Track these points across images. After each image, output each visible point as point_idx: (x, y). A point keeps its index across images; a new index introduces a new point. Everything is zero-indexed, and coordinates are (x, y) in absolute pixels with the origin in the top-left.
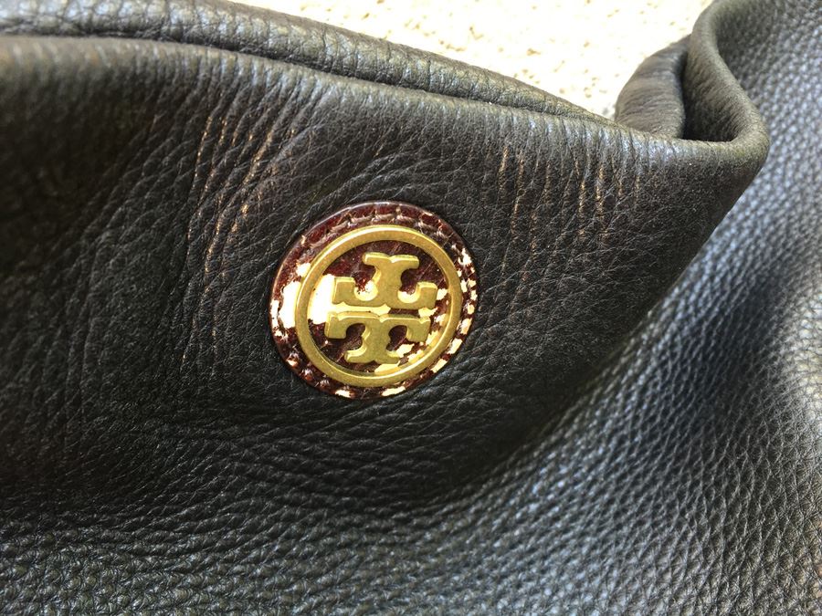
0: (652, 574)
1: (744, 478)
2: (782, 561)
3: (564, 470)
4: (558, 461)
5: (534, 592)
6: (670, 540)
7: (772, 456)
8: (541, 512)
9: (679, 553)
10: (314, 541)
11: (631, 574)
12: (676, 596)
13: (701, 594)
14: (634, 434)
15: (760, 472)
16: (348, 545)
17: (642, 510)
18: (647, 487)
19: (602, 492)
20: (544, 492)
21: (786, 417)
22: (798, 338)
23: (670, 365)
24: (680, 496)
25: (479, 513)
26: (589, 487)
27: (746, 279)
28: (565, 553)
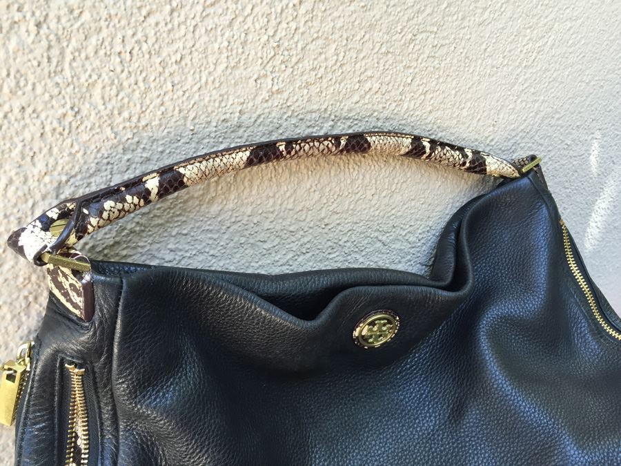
0: (439, 386)
1: (464, 362)
2: (470, 385)
3: (417, 355)
4: (415, 353)
5: (408, 390)
6: (444, 377)
7: (471, 358)
8: (410, 368)
9: (446, 381)
10: (354, 378)
11: (434, 386)
12: (445, 392)
13: (451, 391)
14: (437, 345)
15: (467, 362)
16: (361, 379)
17: (437, 368)
18: (440, 362)
19: (427, 362)
20: (411, 362)
21: (475, 348)
22: (483, 324)
23: (449, 323)
24: (448, 365)
25: (393, 369)
26: (424, 361)
27: (474, 297)
28: (417, 379)
